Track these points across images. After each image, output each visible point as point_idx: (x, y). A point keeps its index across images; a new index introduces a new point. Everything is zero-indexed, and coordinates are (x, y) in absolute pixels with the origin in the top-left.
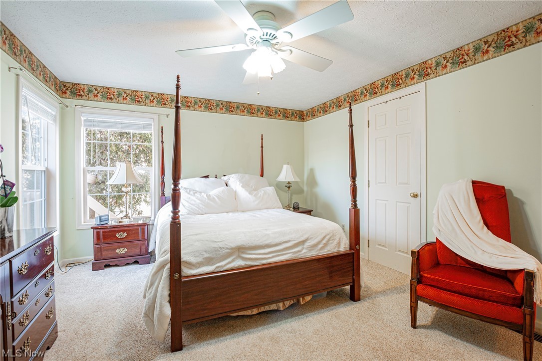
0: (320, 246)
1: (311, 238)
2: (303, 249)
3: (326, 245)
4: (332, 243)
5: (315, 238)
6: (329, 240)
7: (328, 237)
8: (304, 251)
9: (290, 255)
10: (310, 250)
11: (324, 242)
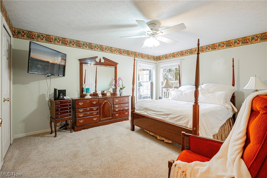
0: (176, 119)
1: (172, 114)
2: (167, 117)
3: (179, 120)
4: (183, 121)
5: (174, 115)
6: (182, 118)
7: (181, 117)
8: (167, 119)
9: (161, 117)
10: (170, 119)
11: (178, 118)
